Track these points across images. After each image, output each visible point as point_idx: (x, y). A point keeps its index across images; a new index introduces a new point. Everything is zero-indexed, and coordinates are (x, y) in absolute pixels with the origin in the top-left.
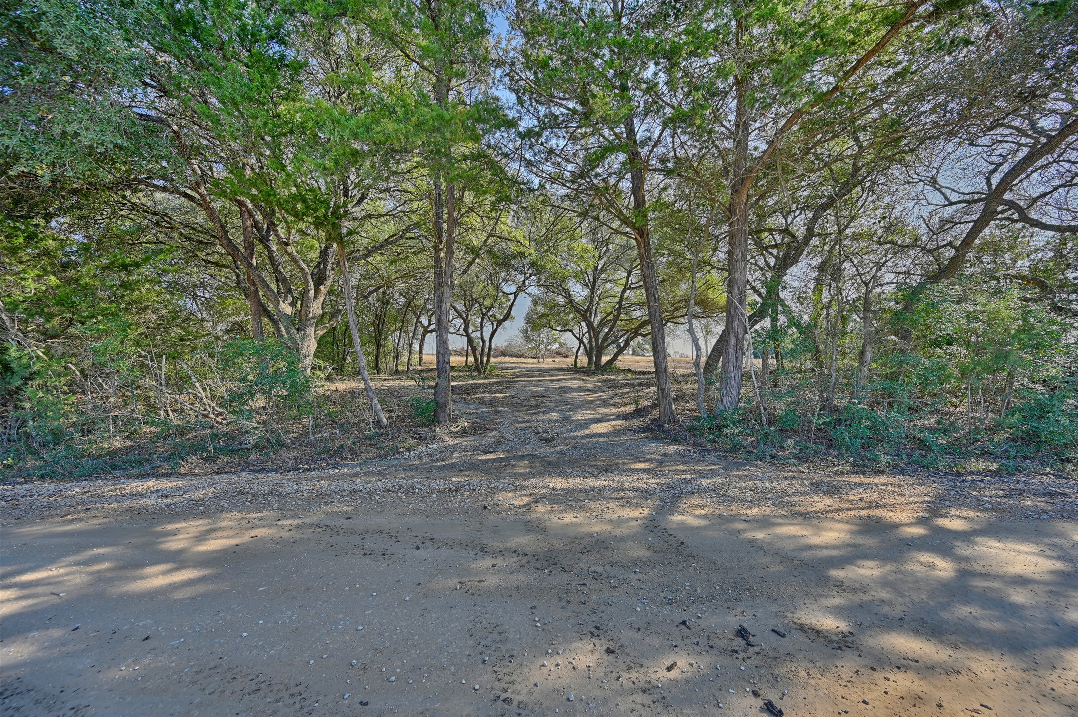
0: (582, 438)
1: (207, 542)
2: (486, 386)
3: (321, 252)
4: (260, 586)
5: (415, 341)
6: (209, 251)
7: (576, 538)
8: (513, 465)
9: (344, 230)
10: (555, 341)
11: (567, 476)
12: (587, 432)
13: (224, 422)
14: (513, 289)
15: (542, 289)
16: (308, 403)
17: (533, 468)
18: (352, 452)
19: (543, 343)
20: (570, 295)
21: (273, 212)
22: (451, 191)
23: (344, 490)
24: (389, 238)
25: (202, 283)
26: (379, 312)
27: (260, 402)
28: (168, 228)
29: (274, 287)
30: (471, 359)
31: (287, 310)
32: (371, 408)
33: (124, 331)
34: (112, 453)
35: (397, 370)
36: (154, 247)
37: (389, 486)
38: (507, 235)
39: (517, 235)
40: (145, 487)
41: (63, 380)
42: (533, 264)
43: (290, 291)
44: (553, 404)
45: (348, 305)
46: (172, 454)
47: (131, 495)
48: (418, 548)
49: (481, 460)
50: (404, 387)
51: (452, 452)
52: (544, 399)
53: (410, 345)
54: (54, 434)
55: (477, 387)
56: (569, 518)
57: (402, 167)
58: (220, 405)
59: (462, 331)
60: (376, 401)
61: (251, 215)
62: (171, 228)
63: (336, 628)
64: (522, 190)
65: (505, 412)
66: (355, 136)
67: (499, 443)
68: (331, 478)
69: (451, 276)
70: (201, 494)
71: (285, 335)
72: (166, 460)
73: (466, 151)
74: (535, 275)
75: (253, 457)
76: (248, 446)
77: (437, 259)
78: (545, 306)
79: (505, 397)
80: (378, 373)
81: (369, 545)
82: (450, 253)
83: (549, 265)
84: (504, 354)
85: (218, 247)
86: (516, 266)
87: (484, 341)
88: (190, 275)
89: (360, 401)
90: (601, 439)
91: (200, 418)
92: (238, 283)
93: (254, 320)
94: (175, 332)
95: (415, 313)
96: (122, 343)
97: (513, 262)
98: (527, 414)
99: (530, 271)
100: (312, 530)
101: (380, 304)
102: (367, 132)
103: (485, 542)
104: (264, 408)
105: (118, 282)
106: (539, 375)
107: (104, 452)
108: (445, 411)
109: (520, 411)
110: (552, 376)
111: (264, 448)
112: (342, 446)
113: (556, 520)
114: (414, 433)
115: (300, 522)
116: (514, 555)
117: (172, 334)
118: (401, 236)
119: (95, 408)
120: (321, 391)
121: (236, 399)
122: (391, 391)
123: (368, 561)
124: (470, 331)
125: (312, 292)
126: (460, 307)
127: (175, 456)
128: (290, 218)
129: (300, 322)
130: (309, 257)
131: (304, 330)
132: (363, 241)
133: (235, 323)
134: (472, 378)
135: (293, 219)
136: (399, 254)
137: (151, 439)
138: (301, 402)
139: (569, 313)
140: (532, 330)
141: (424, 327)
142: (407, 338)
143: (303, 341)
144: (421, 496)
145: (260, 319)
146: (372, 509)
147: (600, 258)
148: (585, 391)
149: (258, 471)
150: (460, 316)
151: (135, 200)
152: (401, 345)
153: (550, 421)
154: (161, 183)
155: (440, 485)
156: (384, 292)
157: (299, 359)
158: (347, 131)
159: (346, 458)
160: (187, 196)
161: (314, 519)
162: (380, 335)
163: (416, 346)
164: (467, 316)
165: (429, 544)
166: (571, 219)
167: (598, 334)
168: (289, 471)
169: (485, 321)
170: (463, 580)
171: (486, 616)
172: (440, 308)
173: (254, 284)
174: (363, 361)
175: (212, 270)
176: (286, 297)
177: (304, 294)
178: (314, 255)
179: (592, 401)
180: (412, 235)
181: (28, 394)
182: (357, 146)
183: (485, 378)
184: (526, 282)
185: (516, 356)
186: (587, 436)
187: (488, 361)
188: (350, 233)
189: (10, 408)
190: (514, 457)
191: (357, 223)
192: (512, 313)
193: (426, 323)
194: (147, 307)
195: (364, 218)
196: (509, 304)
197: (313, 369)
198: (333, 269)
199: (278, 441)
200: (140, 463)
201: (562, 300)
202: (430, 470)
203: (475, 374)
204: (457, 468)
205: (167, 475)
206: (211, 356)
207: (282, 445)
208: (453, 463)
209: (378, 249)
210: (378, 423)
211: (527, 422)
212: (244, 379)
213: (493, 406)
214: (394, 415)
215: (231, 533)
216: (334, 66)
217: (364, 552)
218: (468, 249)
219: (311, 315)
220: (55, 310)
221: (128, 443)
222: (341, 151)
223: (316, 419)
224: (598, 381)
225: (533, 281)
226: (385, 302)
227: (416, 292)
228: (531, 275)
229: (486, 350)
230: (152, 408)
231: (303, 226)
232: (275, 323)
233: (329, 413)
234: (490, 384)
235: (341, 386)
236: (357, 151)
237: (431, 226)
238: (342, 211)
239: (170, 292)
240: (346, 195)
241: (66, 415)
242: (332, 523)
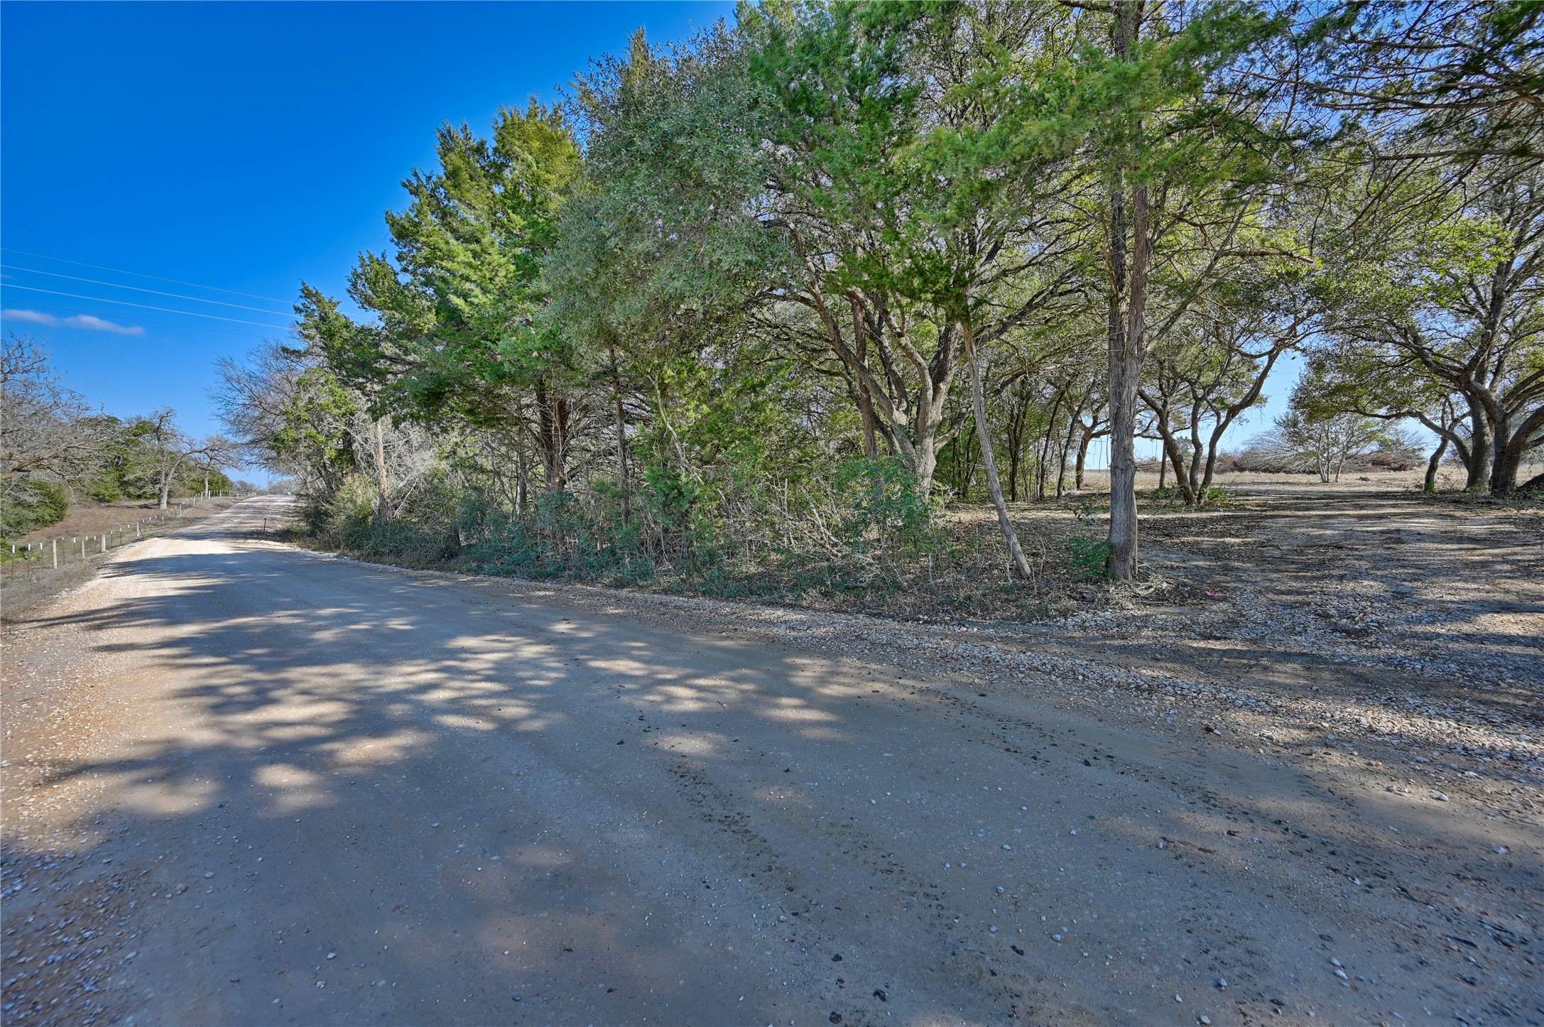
0: (1453, 639)
1: (831, 686)
2: (1204, 523)
3: (940, 338)
4: (886, 751)
5: (1070, 451)
6: (822, 359)
7: (1437, 841)
8: (1266, 668)
9: (970, 302)
10: (1370, 437)
11: (1409, 712)
12: (1466, 628)
13: (839, 554)
14: (1267, 345)
15: (1339, 337)
16: (926, 536)
17: (1314, 680)
18: (984, 608)
19: (1336, 442)
20: (1417, 339)
21: (885, 296)
22: (1141, 197)
23: (975, 656)
24: (1032, 300)
25: (815, 397)
26: (1016, 411)
27: (873, 533)
28: (786, 340)
29: (886, 391)
30: (1171, 478)
31: (902, 419)
32: (1007, 548)
33: (755, 454)
34: (750, 578)
35: (1042, 496)
36: (774, 363)
37: (1037, 663)
38: (1257, 246)
39: (1281, 241)
40: (776, 615)
41: (714, 504)
42: (1317, 291)
43: (904, 395)
44: (1364, 565)
45: (976, 405)
46: (795, 585)
47: (765, 621)
48: (1087, 763)
49: (1195, 649)
50: (1055, 521)
51: (1139, 628)
52: (1342, 554)
53: (1063, 459)
54: (710, 555)
55: (1185, 525)
56: (1416, 794)
57: (1056, 183)
58: (836, 535)
59: (1154, 430)
60: (1014, 539)
61: (863, 307)
62: (788, 339)
63: (975, 834)
64: (1295, 151)
65: (1245, 570)
66: (986, 161)
67: (1233, 624)
68: (958, 638)
69: (1140, 340)
70: (820, 632)
71: (900, 451)
72: (791, 590)
73: (1170, 118)
74: (1322, 311)
75: (868, 598)
76: (864, 585)
77: (1115, 316)
78: (1347, 369)
79: (1246, 544)
80: (1013, 500)
81: (1012, 738)
82: (1137, 300)
83: (1360, 285)
84: (1238, 466)
85: (831, 352)
86: (1274, 302)
87: (1198, 446)
88: (805, 388)
89: (991, 538)
90: (1516, 649)
91: (818, 548)
92: (851, 392)
93: (867, 434)
94: (794, 453)
95: (1070, 409)
96: (754, 467)
97: (1267, 295)
98: (1296, 578)
99: (1309, 305)
100: (938, 699)
101: (1017, 399)
102: (1003, 148)
103: (1211, 788)
104: (878, 540)
105: (749, 405)
106: (1327, 507)
107: (744, 575)
108: (1125, 561)
109: (1280, 571)
110: (1362, 508)
111: (879, 588)
112: (969, 598)
113: (1381, 792)
114: (1072, 590)
115: (924, 685)
116: (1275, 827)
117: (791, 455)
118: (1051, 292)
119: (736, 531)
120: (941, 523)
121: (851, 529)
122: (1036, 526)
123: (1013, 761)
124: (1170, 430)
125: (930, 392)
126: (1151, 391)
127: (797, 586)
128: (905, 301)
129: (915, 434)
130: (925, 347)
131: (921, 442)
132: (993, 313)
133: (847, 440)
134: (1175, 509)
135: (909, 300)
136: (1047, 321)
137: (778, 566)
138: (919, 536)
139: (1412, 377)
140: (1310, 419)
141: (1084, 428)
142: (1057, 448)
143: (920, 457)
144: (1088, 688)
145: (873, 433)
146: (1015, 690)
147: (1519, 243)
148: (1460, 540)
149: (874, 615)
150: (1151, 404)
151: (760, 316)
152: (1047, 458)
153: (1356, 596)
154: (780, 292)
155: (1121, 675)
156: (1023, 382)
157: (916, 480)
158: (974, 158)
159: (975, 615)
160: (804, 300)
161: (939, 686)
162: (1017, 445)
163: (1072, 460)
164: (1164, 406)
165: (1104, 761)
166: (1432, 173)
167: (1506, 416)
168: (907, 621)
169: (1201, 410)
170: (1170, 837)
171: (1220, 912)
172: (1118, 395)
173: (867, 391)
174: (997, 482)
175: (824, 380)
176: (900, 402)
177: (920, 397)
178: (931, 344)
179: (1484, 564)
180: (1069, 287)
181: (693, 516)
182: (988, 175)
183: (1201, 510)
184: (1300, 329)
185: (1266, 470)
186: (1468, 637)
187: (1207, 480)
188: (979, 303)
189: (683, 528)
190: (1268, 654)
191: (986, 288)
192: (1262, 392)
193: (1088, 422)
194: (770, 429)
195: (996, 278)
196: (1255, 375)
197: (932, 493)
198: (955, 358)
199: (894, 582)
200: (770, 590)
201: (1391, 353)
202: (1101, 650)
203: (1179, 502)
204: (1154, 655)
205: (792, 606)
206: (826, 478)
207: (898, 587)
208: (1142, 646)
209: (1017, 318)
210: (1018, 570)
211: (1298, 593)
212: (858, 506)
213: (1218, 559)
214: (1041, 561)
215: (852, 681)
216: (957, 73)
217: (1006, 746)
218: (1171, 287)
219: (929, 423)
220: (706, 437)
221: (761, 569)
222: (968, 190)
223: (936, 558)
224: (1501, 521)
225: (1317, 324)
226: (1025, 397)
227: (1074, 376)
228: (1310, 313)
229: (1203, 461)
230: (778, 535)
231: (919, 306)
232: (887, 435)
233: (953, 552)
234: (1212, 520)
235: (965, 517)
236: (988, 183)
237: (1103, 265)
238: (967, 274)
239: (789, 410)
240: (972, 252)
241: (716, 538)
242: (963, 696)
